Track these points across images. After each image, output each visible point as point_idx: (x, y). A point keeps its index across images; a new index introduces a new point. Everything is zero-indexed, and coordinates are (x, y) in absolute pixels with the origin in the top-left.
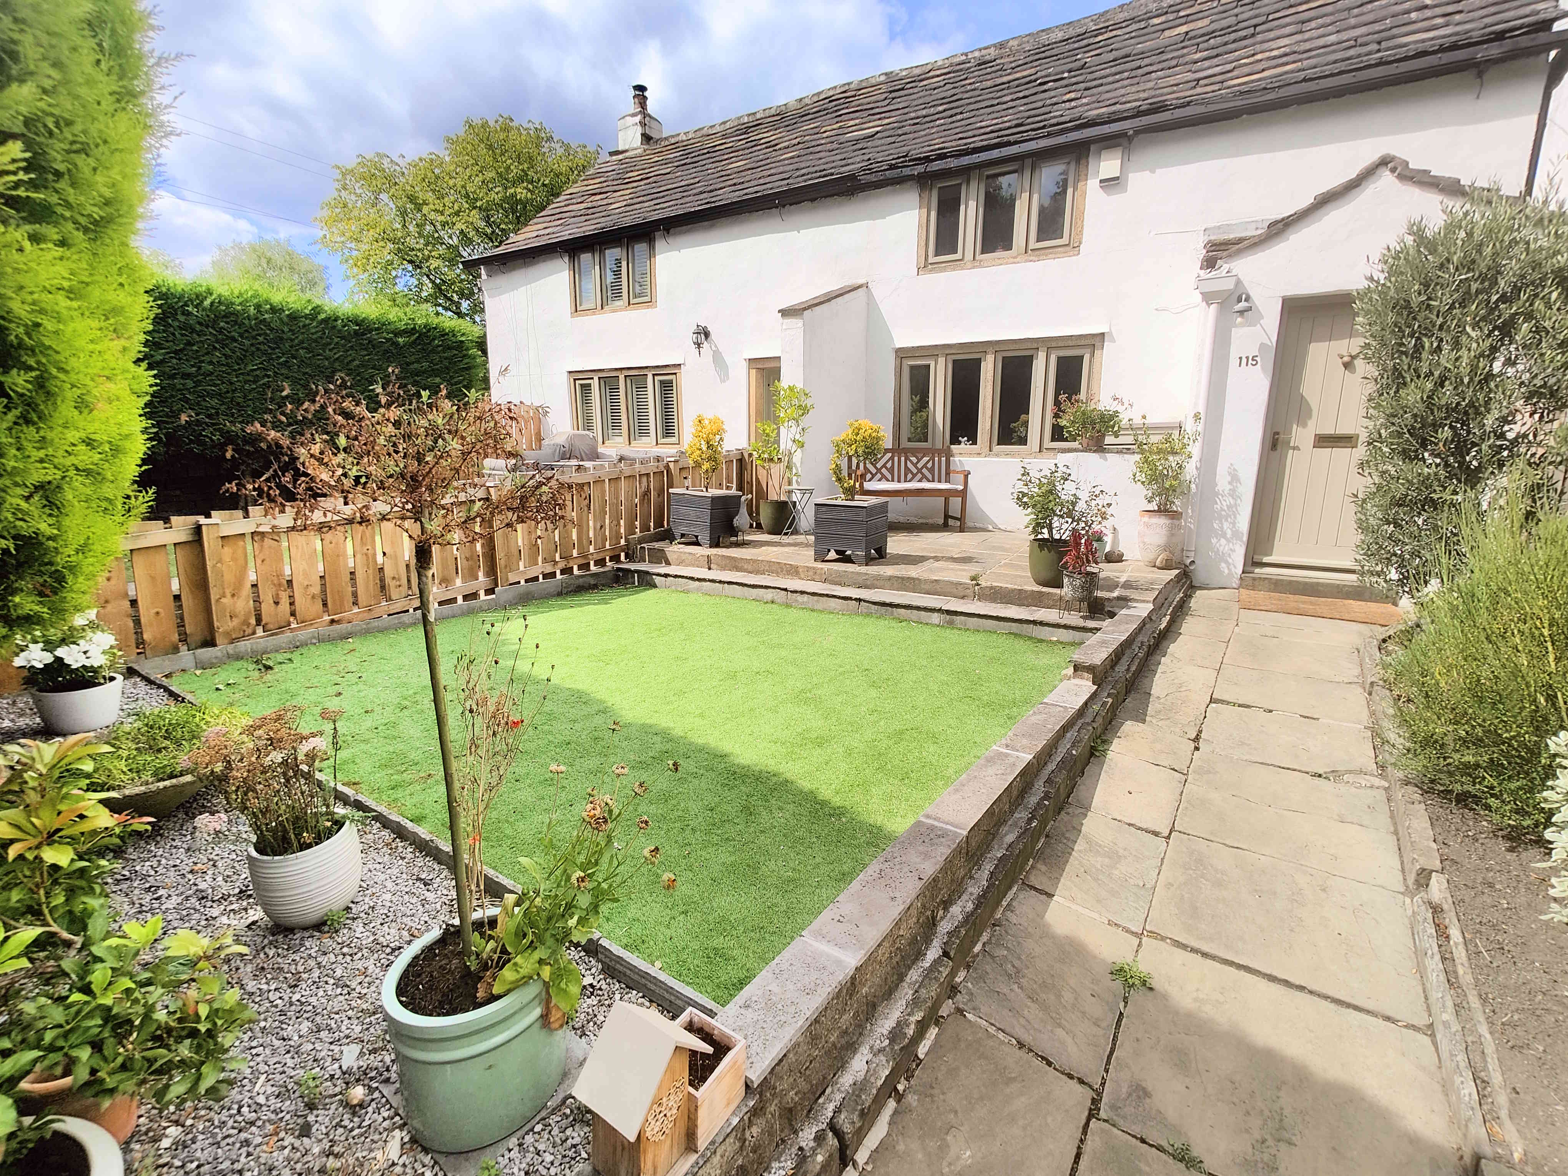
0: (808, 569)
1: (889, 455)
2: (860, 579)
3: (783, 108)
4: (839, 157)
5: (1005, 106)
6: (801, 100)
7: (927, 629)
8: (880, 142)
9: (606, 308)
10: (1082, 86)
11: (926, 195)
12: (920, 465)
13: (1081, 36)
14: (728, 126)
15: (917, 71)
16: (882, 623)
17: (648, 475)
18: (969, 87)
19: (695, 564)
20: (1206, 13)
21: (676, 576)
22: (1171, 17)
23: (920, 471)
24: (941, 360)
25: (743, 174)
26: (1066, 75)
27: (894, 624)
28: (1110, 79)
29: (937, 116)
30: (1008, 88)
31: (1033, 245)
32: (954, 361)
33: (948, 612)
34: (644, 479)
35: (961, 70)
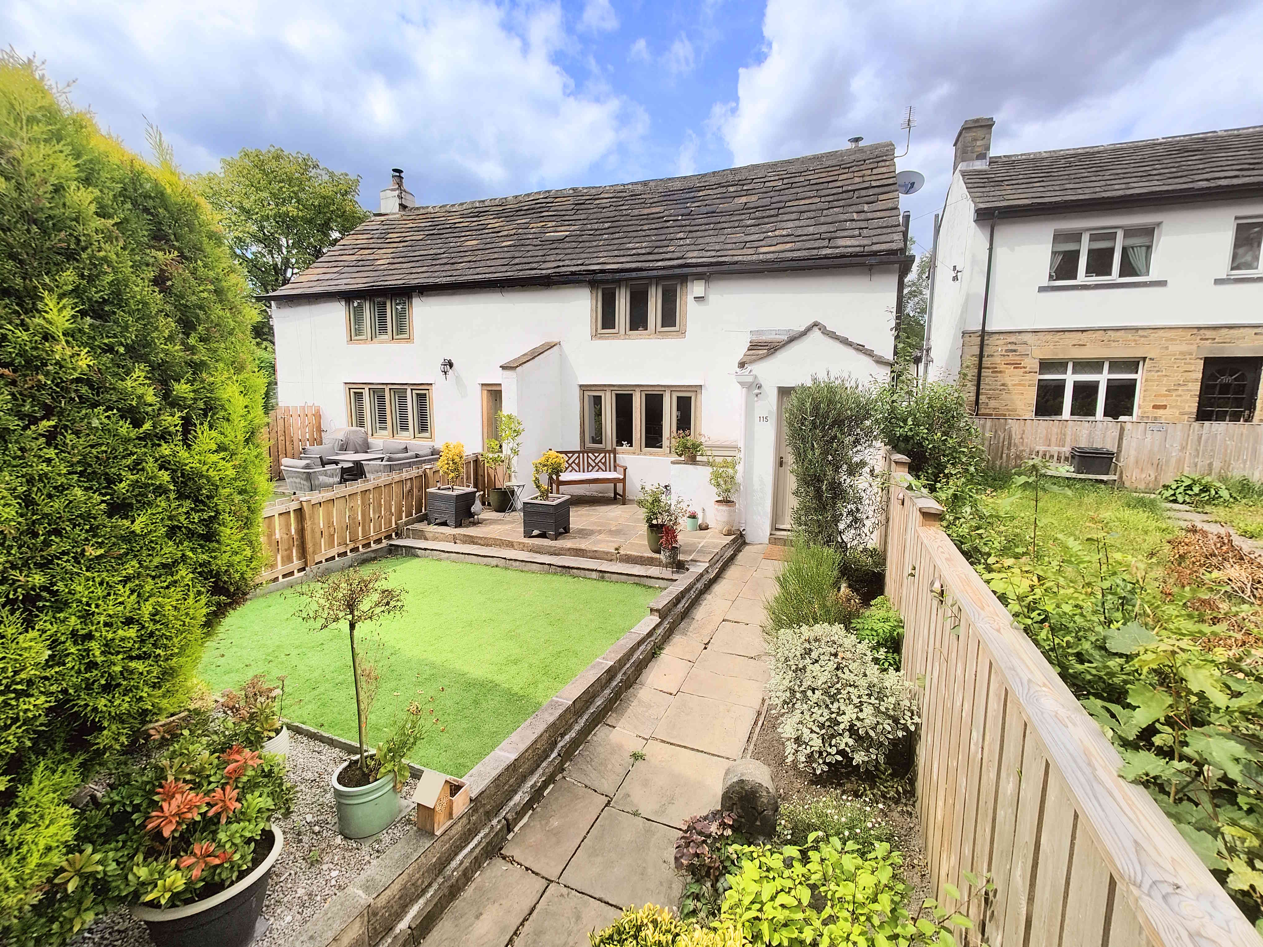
0: (520, 543)
1: (577, 455)
2: (552, 549)
3: (504, 201)
4: (541, 253)
5: (644, 233)
6: (516, 197)
7: (588, 581)
8: (568, 245)
9: (374, 340)
10: (688, 228)
11: (594, 292)
12: (597, 461)
13: (691, 189)
14: (464, 207)
15: (593, 191)
16: (564, 578)
17: (411, 479)
18: (624, 212)
19: (446, 539)
20: (757, 191)
21: (432, 550)
22: (739, 188)
23: (597, 464)
24: (608, 394)
25: (476, 253)
26: (680, 218)
27: (570, 579)
28: (703, 227)
29: (604, 231)
30: (647, 219)
31: (659, 328)
32: (617, 394)
33: (601, 571)
34: (409, 482)
35: (620, 197)
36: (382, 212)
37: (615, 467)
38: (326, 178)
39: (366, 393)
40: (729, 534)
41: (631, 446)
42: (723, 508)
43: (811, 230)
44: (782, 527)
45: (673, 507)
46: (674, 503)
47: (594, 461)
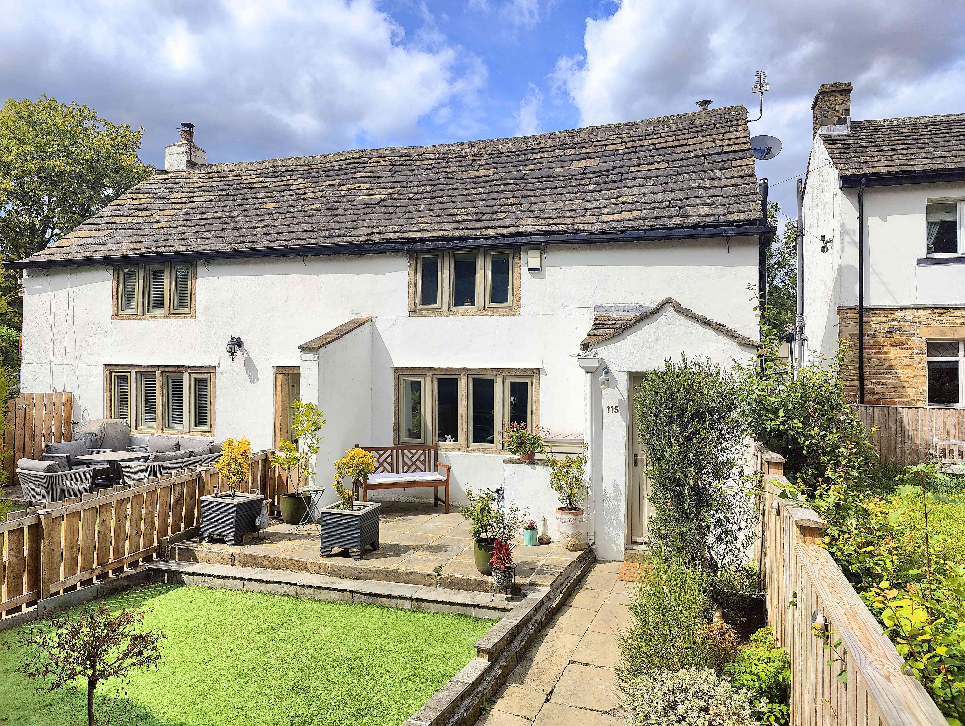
0: (315, 564)
1: (389, 452)
2: (356, 572)
3: (311, 160)
4: (352, 218)
5: (471, 198)
6: (325, 156)
7: (401, 614)
8: (383, 210)
9: (147, 314)
10: (521, 193)
11: (413, 263)
12: (414, 459)
13: (524, 152)
14: (264, 165)
15: (413, 151)
16: (370, 610)
17: (182, 484)
18: (449, 175)
19: (221, 561)
20: (598, 155)
21: (203, 575)
22: (578, 151)
23: (414, 463)
24: (429, 379)
25: (276, 217)
26: (512, 182)
27: (378, 611)
28: (538, 193)
29: (425, 195)
30: (474, 182)
31: (489, 304)
32: (439, 380)
33: (417, 600)
34: (179, 488)
35: (444, 158)
36: (167, 168)
37: (436, 465)
38: (103, 130)
39: (132, 377)
40: (575, 549)
41: (456, 440)
42: (568, 517)
43: (659, 197)
44: (639, 540)
45: (506, 517)
46: (507, 511)
47: (410, 459)
